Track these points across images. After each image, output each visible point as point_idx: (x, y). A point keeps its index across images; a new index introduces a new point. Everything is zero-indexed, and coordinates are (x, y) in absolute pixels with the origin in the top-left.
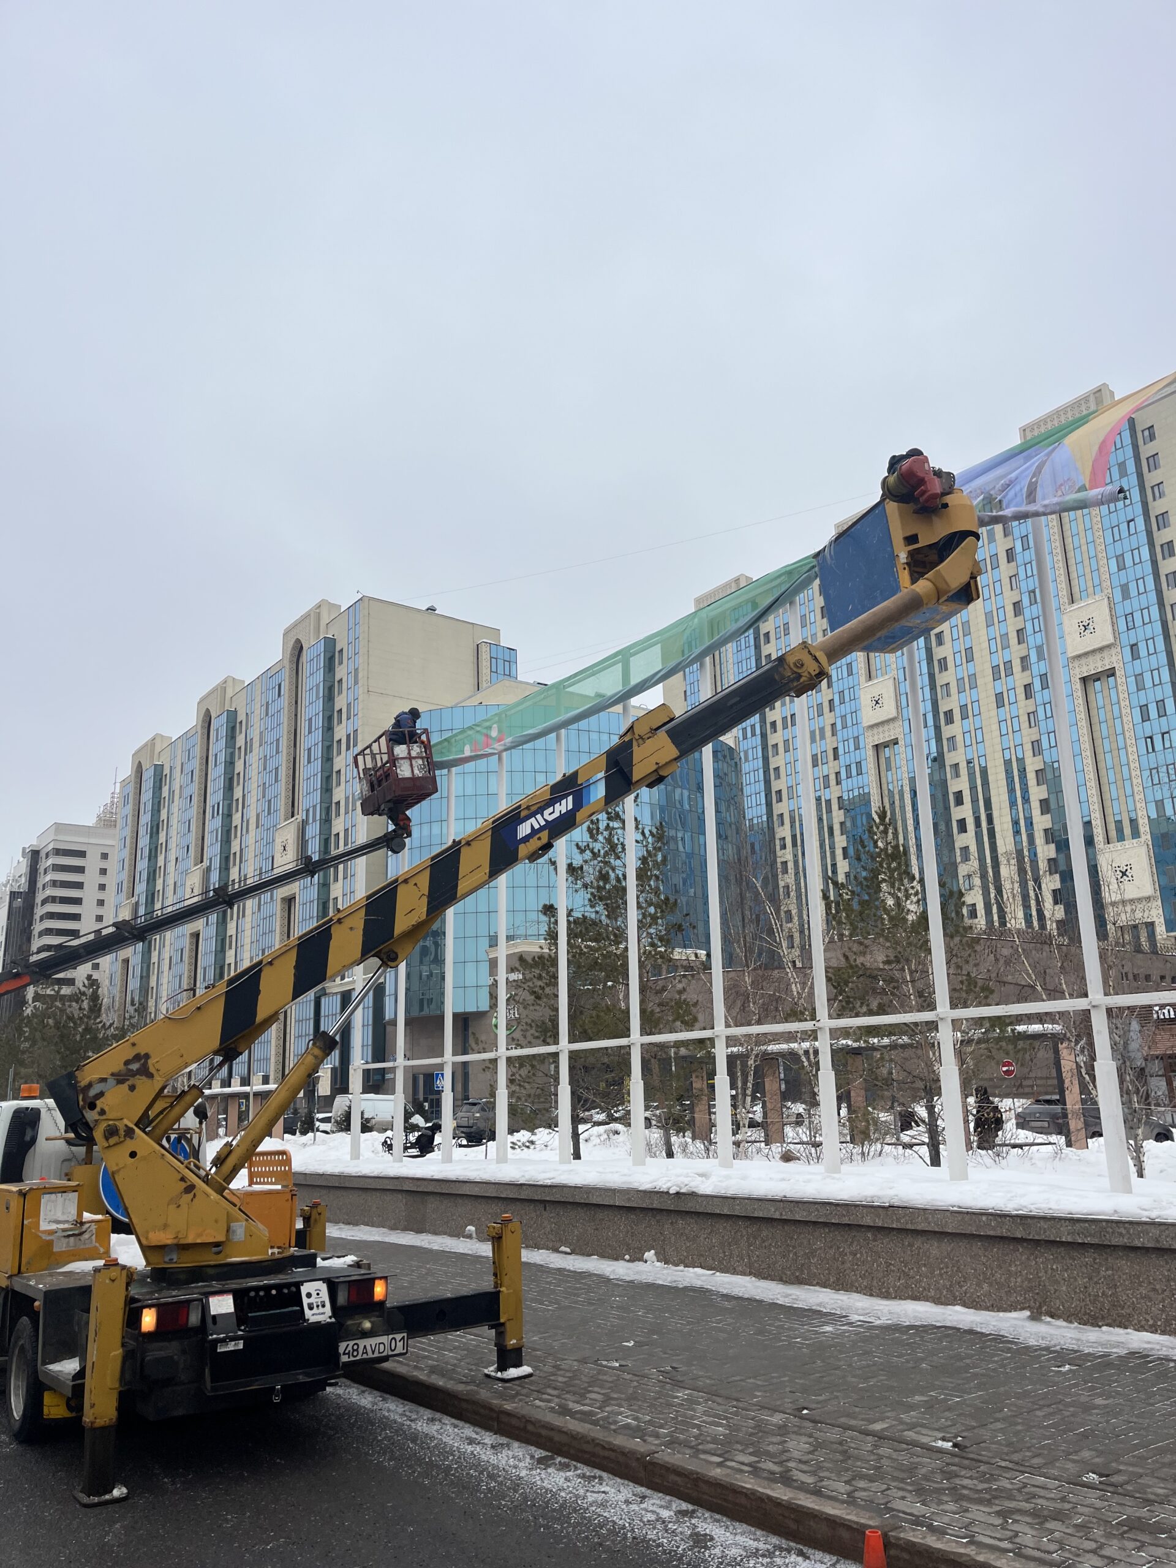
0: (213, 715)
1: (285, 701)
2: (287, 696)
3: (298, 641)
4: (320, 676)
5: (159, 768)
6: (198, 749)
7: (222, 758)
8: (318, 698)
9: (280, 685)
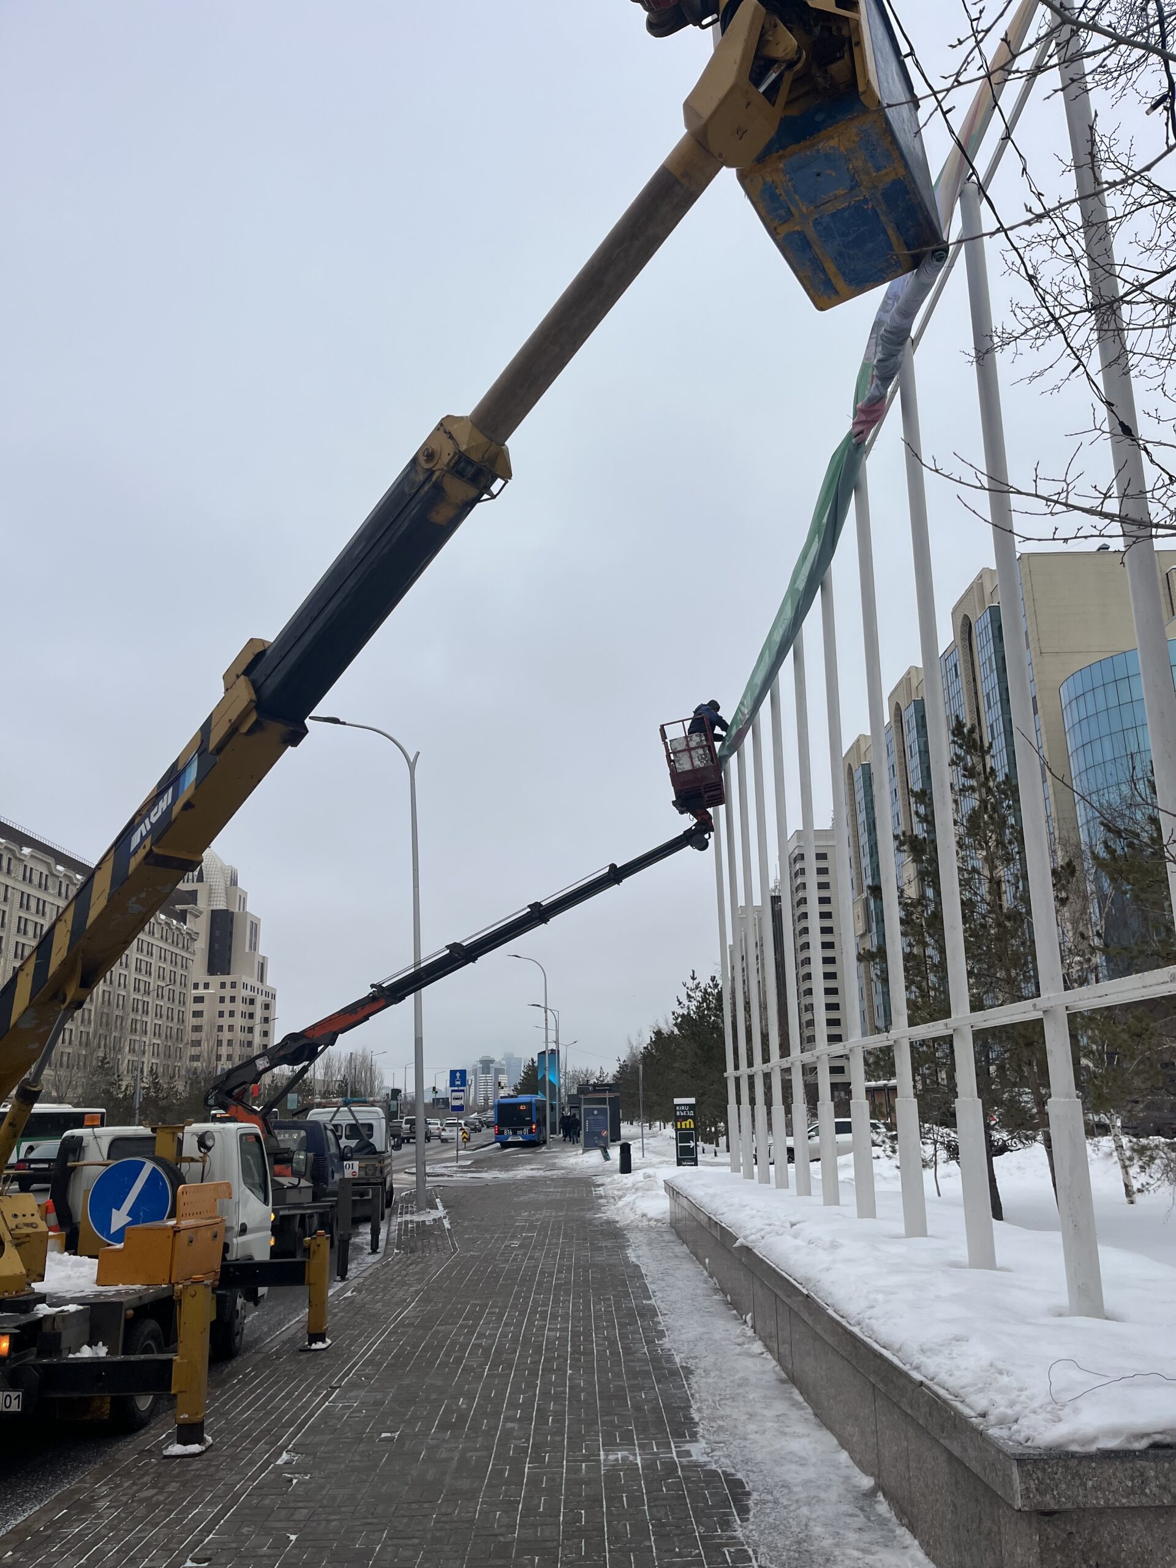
0: (903, 708)
1: (962, 682)
2: (963, 674)
3: (966, 617)
4: (991, 648)
5: (866, 767)
6: (894, 744)
7: (916, 748)
8: (992, 671)
9: (956, 666)
